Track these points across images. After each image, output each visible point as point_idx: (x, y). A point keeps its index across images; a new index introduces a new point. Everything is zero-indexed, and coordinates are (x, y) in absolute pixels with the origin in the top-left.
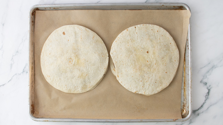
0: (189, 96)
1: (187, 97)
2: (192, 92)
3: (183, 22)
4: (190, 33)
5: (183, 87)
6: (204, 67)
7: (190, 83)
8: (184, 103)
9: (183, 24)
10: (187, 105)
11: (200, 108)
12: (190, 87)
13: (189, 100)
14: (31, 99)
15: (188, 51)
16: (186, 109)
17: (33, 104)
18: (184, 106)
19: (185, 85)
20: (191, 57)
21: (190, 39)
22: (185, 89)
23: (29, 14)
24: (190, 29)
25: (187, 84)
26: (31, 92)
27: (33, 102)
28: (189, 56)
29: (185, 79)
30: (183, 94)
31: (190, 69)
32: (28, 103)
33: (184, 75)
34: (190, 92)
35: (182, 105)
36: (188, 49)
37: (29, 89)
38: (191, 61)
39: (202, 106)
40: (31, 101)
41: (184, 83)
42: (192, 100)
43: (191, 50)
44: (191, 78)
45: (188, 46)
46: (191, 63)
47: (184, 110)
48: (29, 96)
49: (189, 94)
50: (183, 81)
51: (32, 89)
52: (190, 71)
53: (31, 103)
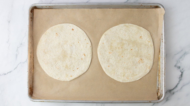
0: (163, 81)
1: (161, 82)
2: (165, 78)
3: (158, 19)
4: (164, 28)
5: (158, 74)
6: (178, 53)
7: (164, 71)
8: (158, 87)
9: (159, 20)
10: (161, 89)
11: (175, 87)
12: (164, 74)
13: (163, 85)
14: (30, 83)
15: (163, 43)
16: (160, 92)
17: (31, 87)
18: (159, 90)
19: (159, 72)
20: (165, 48)
21: (164, 33)
22: (160, 76)
23: (28, 12)
24: (164, 25)
25: (161, 71)
26: (29, 77)
27: (31, 86)
28: (163, 48)
29: (159, 67)
30: (158, 79)
31: (164, 59)
32: (27, 86)
33: (159, 64)
34: (164, 78)
35: (157, 88)
36: (163, 42)
37: (27, 74)
38: (165, 52)
39: (176, 86)
40: (29, 85)
41: (159, 71)
42: (165, 85)
43: (165, 43)
44: (165, 66)
45: (162, 39)
46: (165, 53)
47: (159, 93)
48: (27, 80)
49: (163, 80)
50: (158, 69)
51: (31, 75)
52: (164, 61)
53: (29, 87)
